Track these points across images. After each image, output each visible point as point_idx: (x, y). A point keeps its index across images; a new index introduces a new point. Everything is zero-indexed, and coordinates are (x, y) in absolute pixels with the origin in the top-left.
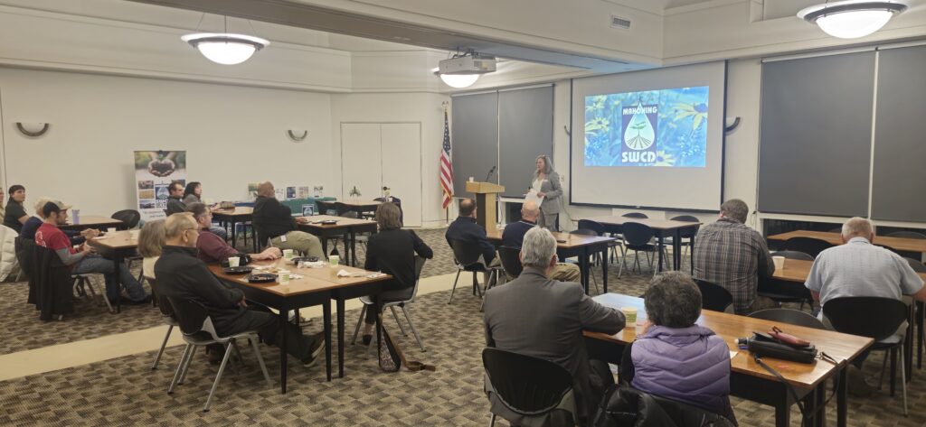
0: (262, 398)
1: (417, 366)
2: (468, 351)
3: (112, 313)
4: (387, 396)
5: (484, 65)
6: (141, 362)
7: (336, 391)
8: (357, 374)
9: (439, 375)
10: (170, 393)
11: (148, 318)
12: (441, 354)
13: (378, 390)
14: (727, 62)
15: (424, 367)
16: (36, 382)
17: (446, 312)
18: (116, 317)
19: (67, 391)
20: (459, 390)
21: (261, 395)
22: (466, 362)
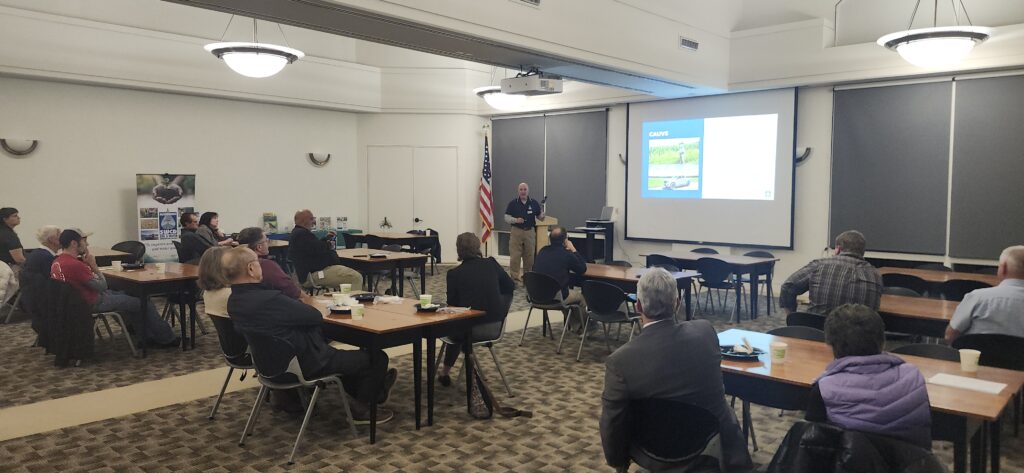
0: (350, 449)
1: (509, 413)
2: (560, 396)
3: (137, 358)
4: (489, 444)
5: (551, 86)
6: (192, 412)
7: (430, 440)
8: (446, 422)
9: (537, 421)
10: (241, 445)
11: (181, 363)
12: (531, 400)
13: (476, 438)
14: (797, 89)
15: (519, 414)
16: (76, 435)
17: (520, 355)
18: (143, 362)
19: (118, 444)
20: (565, 437)
21: (347, 445)
22: (563, 408)
